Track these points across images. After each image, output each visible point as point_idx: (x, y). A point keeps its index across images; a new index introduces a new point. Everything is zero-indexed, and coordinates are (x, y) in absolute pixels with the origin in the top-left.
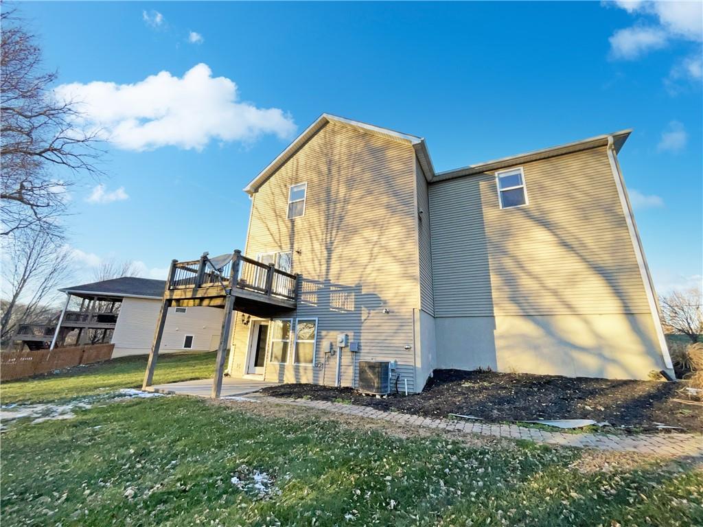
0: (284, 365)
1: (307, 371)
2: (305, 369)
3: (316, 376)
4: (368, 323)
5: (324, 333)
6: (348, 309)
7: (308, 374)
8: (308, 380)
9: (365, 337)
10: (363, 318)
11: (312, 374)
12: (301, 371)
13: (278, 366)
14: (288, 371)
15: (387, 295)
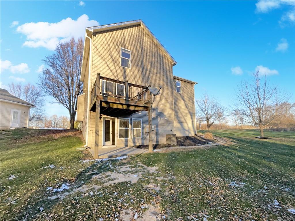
0: (128, 139)
1: (139, 140)
2: (138, 140)
3: (143, 142)
4: (160, 122)
5: (145, 125)
6: (154, 117)
7: (139, 142)
8: (139, 144)
9: (160, 127)
10: (159, 120)
11: (141, 142)
12: (136, 141)
13: (124, 140)
14: (129, 141)
15: (166, 114)
